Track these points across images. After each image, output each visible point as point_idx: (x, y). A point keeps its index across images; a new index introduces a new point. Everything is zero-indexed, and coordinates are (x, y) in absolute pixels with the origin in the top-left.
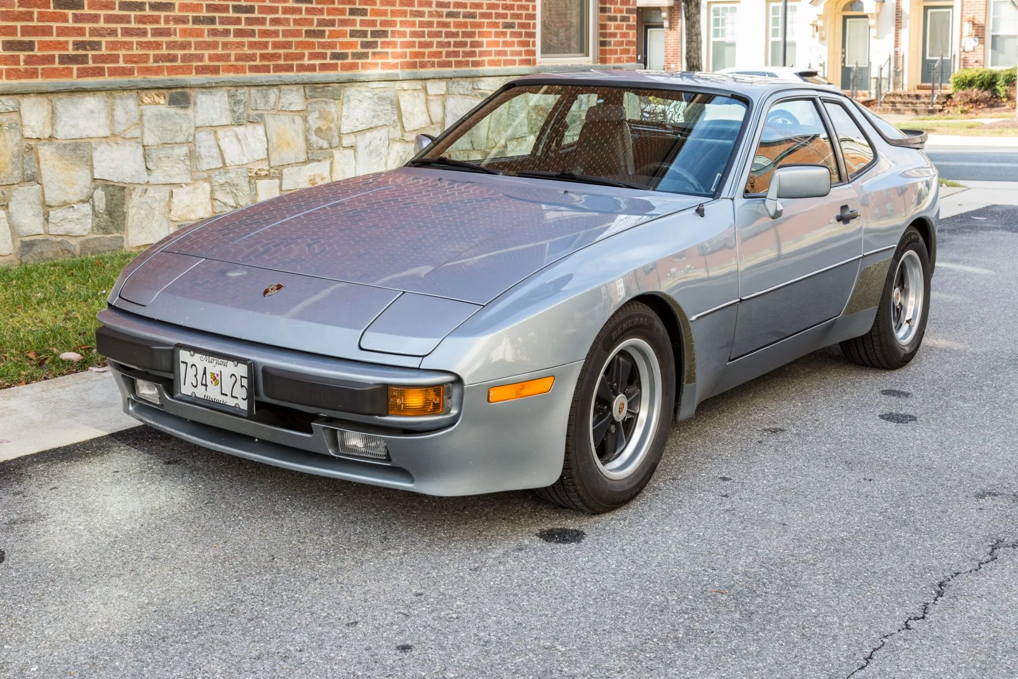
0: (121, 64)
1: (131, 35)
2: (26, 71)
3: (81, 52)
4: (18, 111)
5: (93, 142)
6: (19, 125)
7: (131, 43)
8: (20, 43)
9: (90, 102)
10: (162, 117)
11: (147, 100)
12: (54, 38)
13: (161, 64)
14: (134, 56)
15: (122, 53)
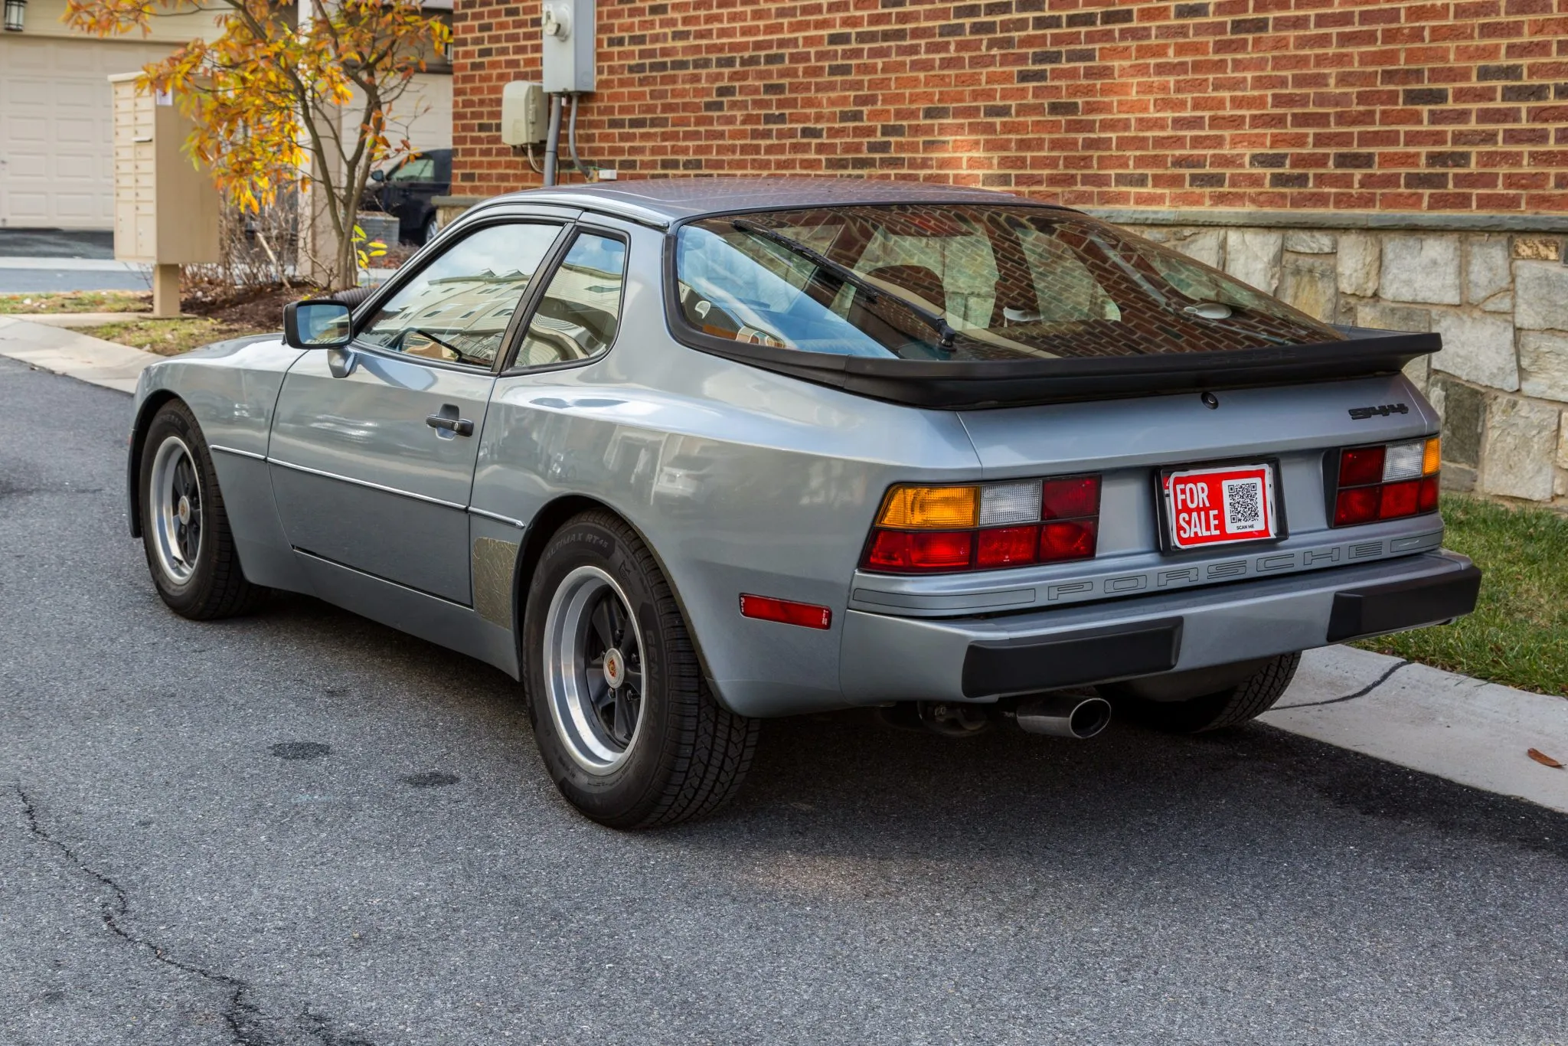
0: (1500, 190)
1: (1519, 141)
2: (1361, 197)
3: (1439, 170)
4: (1333, 253)
5: (1434, 312)
6: (1332, 275)
7: (1520, 154)
8: (1356, 156)
9: (1437, 249)
10: (1547, 281)
11: (1525, 251)
12: (1401, 149)
14: (1523, 176)
15: (1503, 170)
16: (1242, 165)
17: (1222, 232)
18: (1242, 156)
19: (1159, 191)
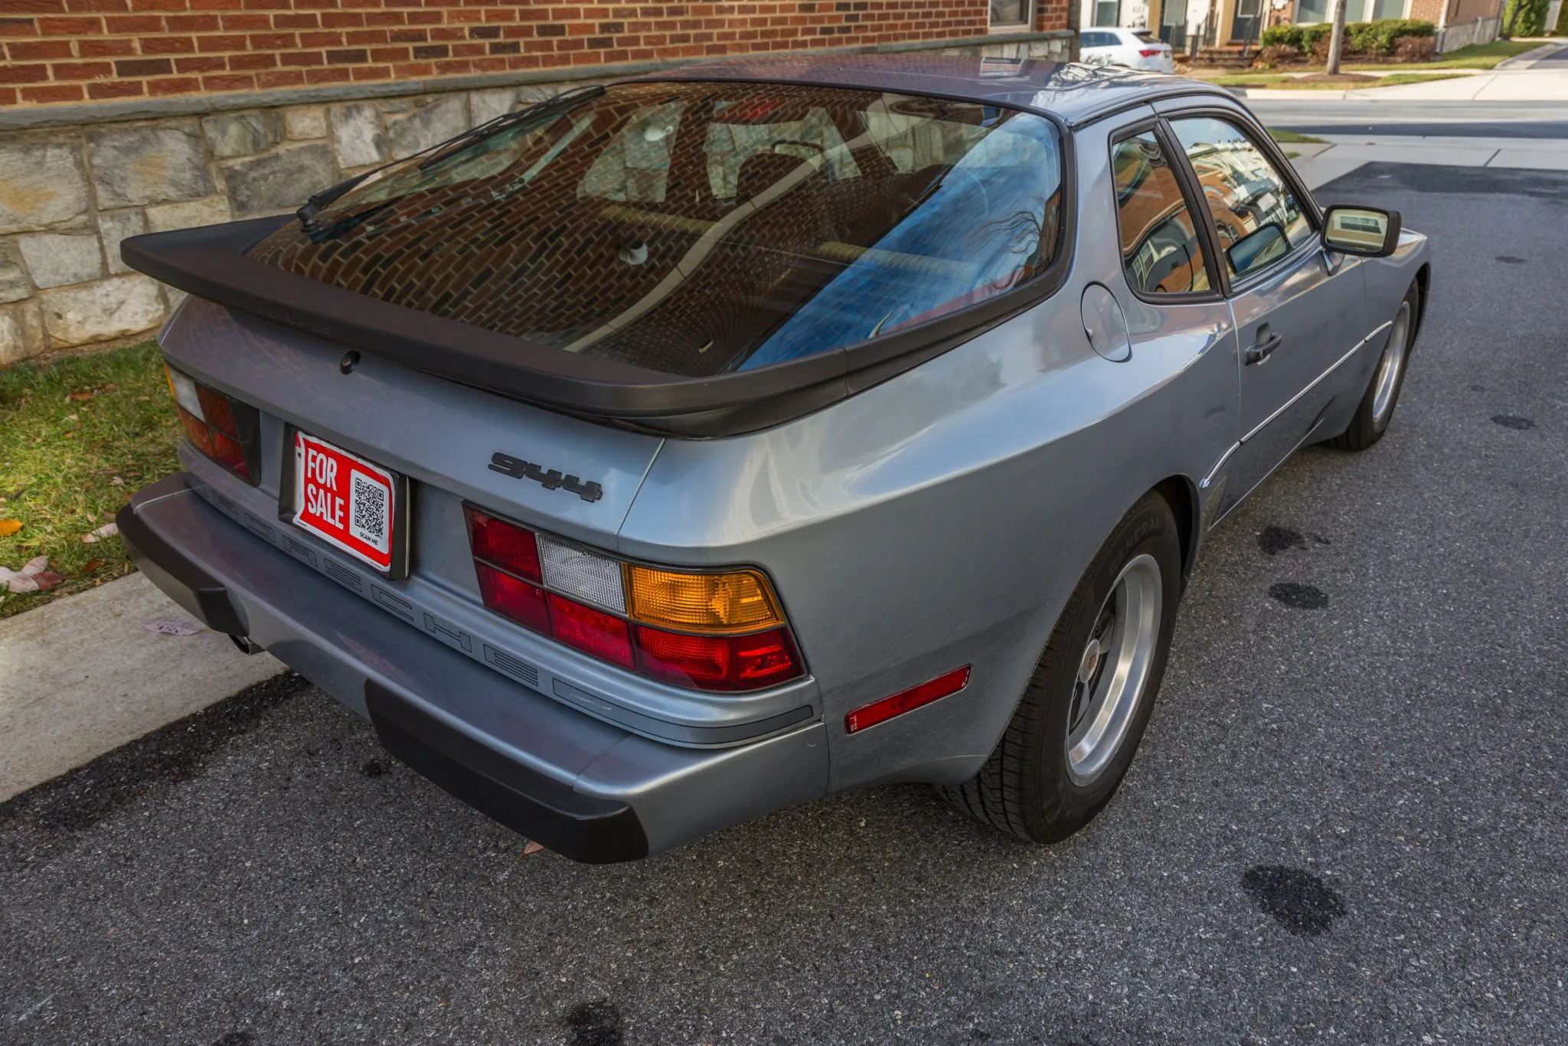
2: (560, 57)
3: (606, 35)
7: (650, 23)
8: (553, 27)
12: (582, 21)
13: (676, 45)
14: (653, 37)
16: (463, 38)
17: (464, 95)
18: (462, 29)
19: (381, 65)
